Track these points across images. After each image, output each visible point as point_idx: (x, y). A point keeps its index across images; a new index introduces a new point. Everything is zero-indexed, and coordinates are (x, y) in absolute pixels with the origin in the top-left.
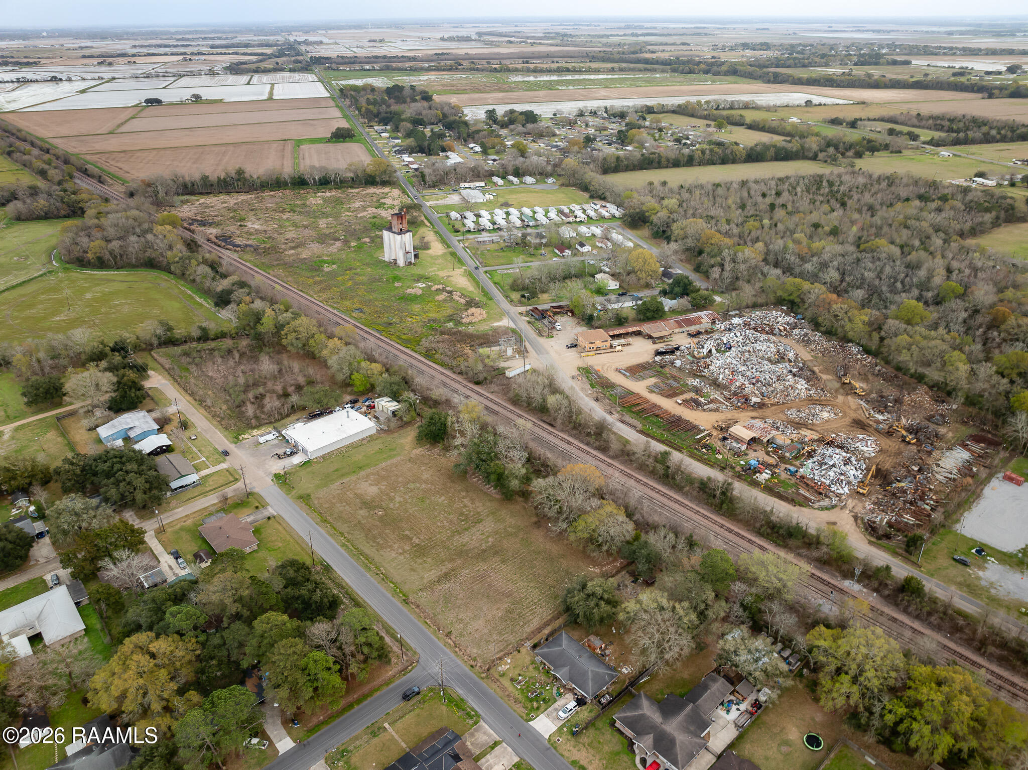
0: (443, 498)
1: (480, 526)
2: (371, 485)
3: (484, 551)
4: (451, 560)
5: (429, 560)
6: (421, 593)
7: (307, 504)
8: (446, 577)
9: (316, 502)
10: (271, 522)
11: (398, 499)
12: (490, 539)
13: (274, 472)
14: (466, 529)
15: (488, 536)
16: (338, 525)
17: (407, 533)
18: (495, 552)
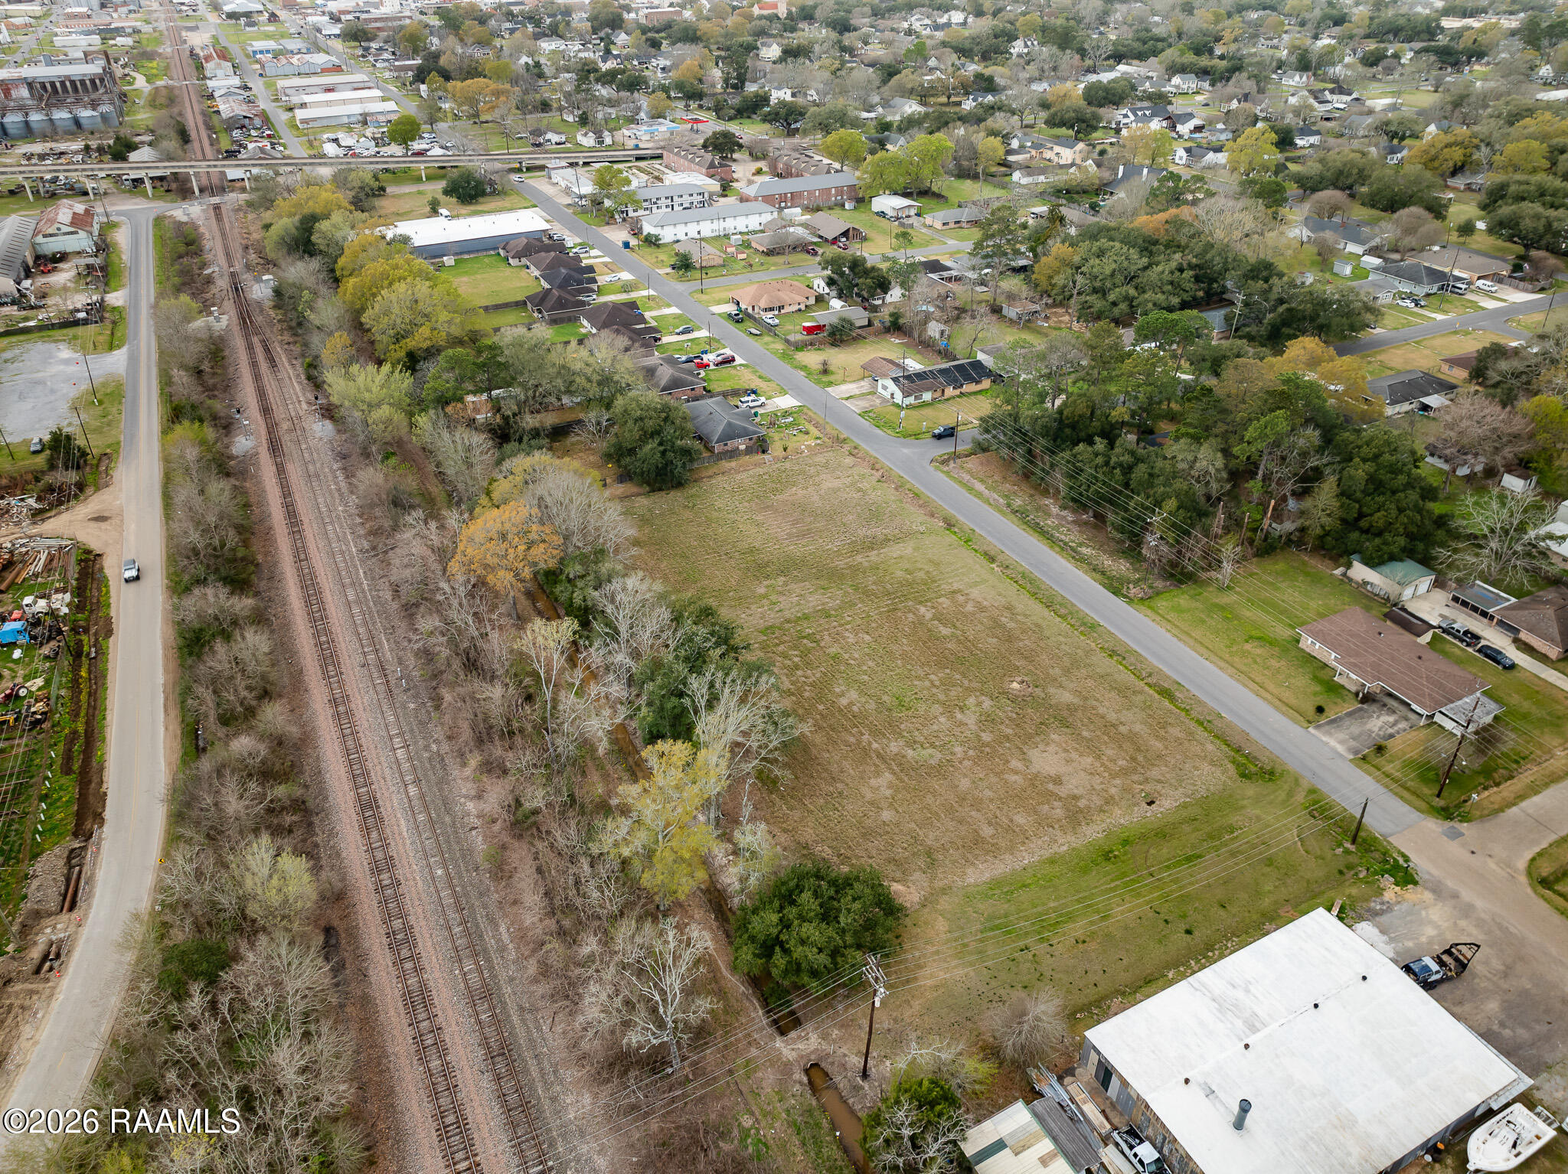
0: (844, 701)
1: (773, 618)
2: (1058, 781)
3: (782, 572)
4: (855, 569)
5: (899, 574)
6: (922, 529)
7: (1238, 750)
8: (873, 544)
9: (1210, 747)
10: (1311, 711)
11: (971, 719)
12: (761, 590)
13: (1419, 889)
14: (806, 617)
15: (765, 596)
16: (1125, 677)
17: (945, 631)
18: (760, 569)
